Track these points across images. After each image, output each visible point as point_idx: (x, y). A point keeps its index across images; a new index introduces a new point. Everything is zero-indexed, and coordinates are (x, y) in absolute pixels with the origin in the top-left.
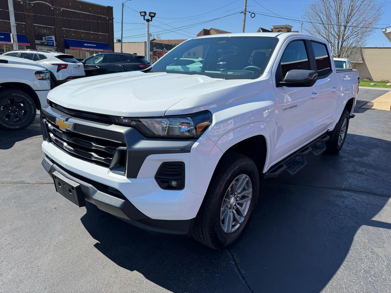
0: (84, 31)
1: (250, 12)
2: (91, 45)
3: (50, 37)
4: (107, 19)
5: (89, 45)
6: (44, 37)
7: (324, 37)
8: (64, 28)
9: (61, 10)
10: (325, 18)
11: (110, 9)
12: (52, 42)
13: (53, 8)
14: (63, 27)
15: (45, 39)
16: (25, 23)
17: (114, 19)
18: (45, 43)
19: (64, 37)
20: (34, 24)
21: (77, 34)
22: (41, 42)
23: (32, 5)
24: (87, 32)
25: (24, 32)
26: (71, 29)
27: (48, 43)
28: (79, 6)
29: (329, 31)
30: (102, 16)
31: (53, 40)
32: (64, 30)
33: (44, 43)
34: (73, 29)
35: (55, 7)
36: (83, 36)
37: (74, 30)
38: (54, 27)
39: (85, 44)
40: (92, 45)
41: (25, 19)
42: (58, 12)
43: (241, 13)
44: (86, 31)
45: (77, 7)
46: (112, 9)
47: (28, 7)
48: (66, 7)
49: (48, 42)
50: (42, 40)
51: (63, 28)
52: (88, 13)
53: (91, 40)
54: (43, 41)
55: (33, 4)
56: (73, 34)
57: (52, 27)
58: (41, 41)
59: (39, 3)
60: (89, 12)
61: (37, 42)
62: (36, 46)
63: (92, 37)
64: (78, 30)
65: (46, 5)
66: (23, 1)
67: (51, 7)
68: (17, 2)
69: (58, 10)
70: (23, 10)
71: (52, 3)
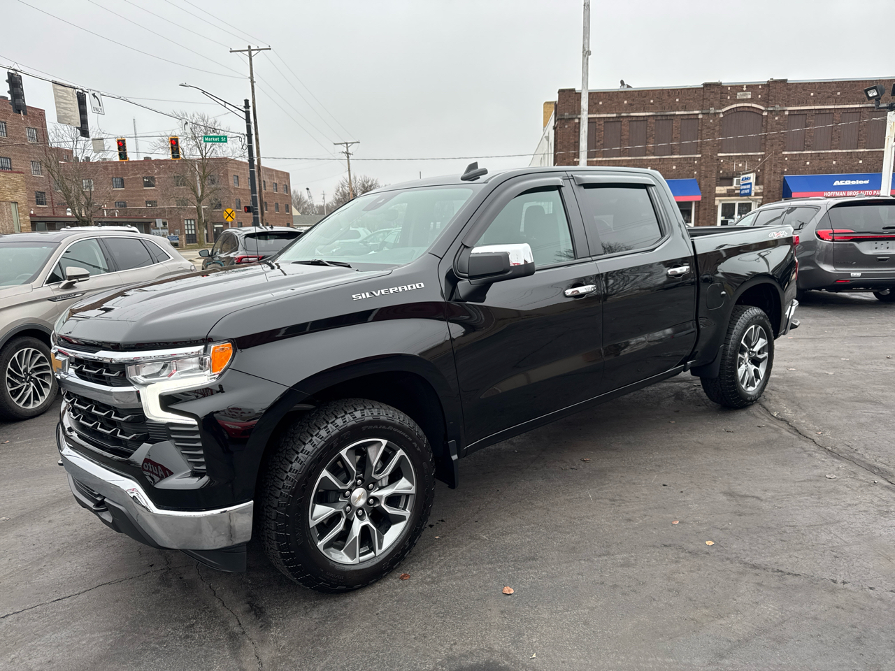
0: (840, 151)
2: (853, 183)
3: (746, 176)
5: (848, 183)
6: (735, 179)
8: (786, 153)
9: (787, 113)
12: (749, 186)
13: (768, 111)
14: (784, 151)
15: (738, 182)
16: (700, 156)
18: (736, 192)
19: (783, 173)
20: (720, 155)
21: (820, 159)
22: (728, 190)
23: (721, 116)
24: (850, 151)
25: (695, 173)
26: (804, 152)
27: (741, 190)
28: (834, 92)
31: (751, 184)
32: (786, 156)
33: (734, 190)
34: (809, 150)
35: (771, 109)
36: (834, 162)
37: (813, 152)
38: (763, 153)
39: (837, 183)
40: (858, 182)
41: (701, 147)
42: (776, 118)
44: (844, 151)
45: (828, 97)
47: (711, 121)
48: (798, 104)
49: (742, 187)
50: (731, 185)
51: (783, 153)
52: (858, 106)
53: (857, 171)
54: (732, 187)
55: (723, 113)
56: (808, 163)
57: (759, 154)
58: (729, 188)
59: (736, 108)
60: (863, 102)
61: (720, 190)
62: (716, 198)
63: (861, 162)
64: (824, 152)
65: (752, 110)
66: (704, 112)
67: (763, 111)
68: (690, 117)
69: (777, 115)
70: (701, 130)
71: (766, 101)
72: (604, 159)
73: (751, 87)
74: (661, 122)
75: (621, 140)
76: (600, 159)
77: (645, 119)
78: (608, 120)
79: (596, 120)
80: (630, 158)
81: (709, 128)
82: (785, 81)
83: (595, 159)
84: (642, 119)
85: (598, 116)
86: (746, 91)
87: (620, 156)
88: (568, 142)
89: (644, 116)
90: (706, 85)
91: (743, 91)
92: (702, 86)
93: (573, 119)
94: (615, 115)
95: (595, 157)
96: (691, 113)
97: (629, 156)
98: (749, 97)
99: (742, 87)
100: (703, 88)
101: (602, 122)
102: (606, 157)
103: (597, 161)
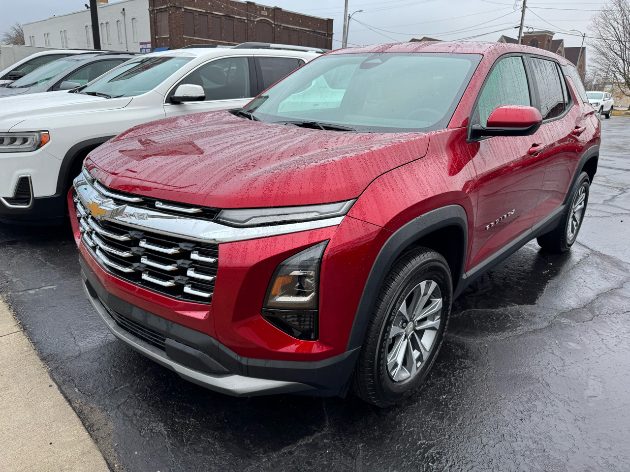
1: (527, 27)
4: (326, 35)
7: (617, 55)
9: (282, 27)
10: (620, 28)
11: (330, 22)
17: (333, 35)
23: (256, 23)
28: (299, 20)
29: (625, 46)
30: (321, 32)
35: (276, 23)
42: (278, 29)
43: (515, 28)
45: (297, 22)
46: (332, 22)
47: (251, 25)
48: (286, 23)
52: (307, 29)
55: (256, 21)
59: (262, 19)
60: (309, 27)
65: (268, 22)
66: (248, 19)
67: (272, 24)
68: (242, 20)
69: (278, 27)
70: (247, 30)
71: (274, 18)
72: (200, 39)
73: (268, 9)
74: (228, 20)
75: (208, 28)
76: (198, 38)
77: (220, 17)
78: (200, 13)
79: (194, 12)
80: (213, 41)
81: (250, 29)
82: (280, 9)
83: (195, 38)
84: (218, 16)
85: (195, 9)
86: (265, 11)
87: (208, 38)
88: (179, 24)
89: (219, 15)
90: (248, 3)
91: (264, 10)
92: (246, 3)
93: (181, 8)
94: (204, 11)
95: (194, 37)
96: (242, 18)
97: (213, 39)
98: (267, 14)
99: (263, 8)
100: (247, 4)
101: (197, 14)
102: (201, 38)
103: (196, 39)
